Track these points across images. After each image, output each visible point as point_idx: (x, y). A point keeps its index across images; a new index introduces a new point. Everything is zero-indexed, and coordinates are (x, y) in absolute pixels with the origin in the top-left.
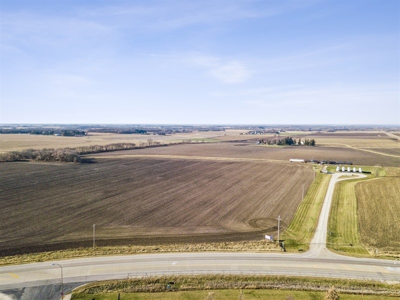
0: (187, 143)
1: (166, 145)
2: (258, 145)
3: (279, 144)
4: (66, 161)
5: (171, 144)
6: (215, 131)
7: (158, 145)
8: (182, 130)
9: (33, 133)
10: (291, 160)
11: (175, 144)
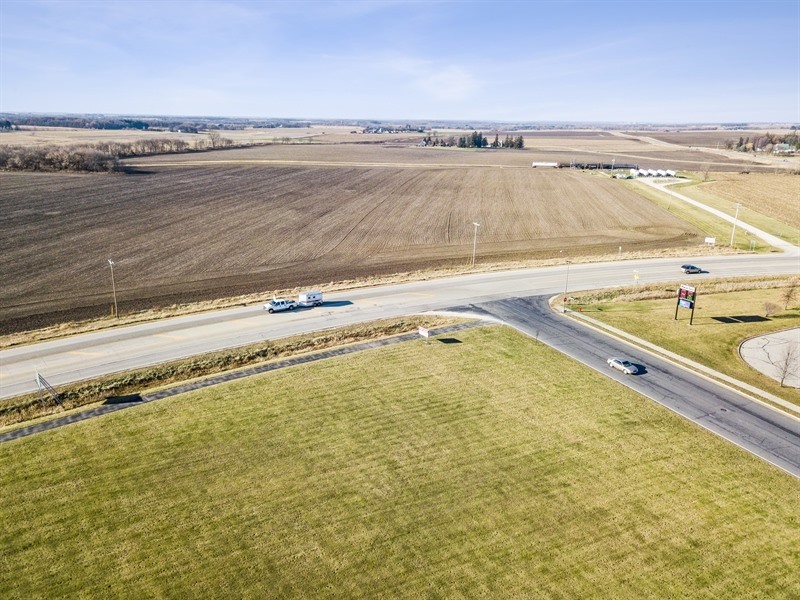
1: (243, 146)
3: (461, 146)
4: (87, 169)
6: (290, 126)
7: (231, 147)
10: (534, 164)
11: (260, 145)
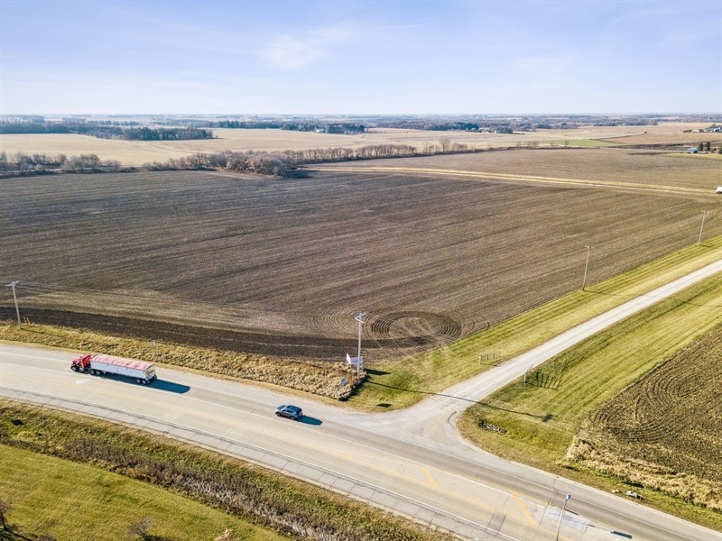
0: (527, 148)
1: (477, 151)
2: (693, 155)
5: (492, 150)
7: (462, 151)
8: (560, 124)
9: (286, 128)
